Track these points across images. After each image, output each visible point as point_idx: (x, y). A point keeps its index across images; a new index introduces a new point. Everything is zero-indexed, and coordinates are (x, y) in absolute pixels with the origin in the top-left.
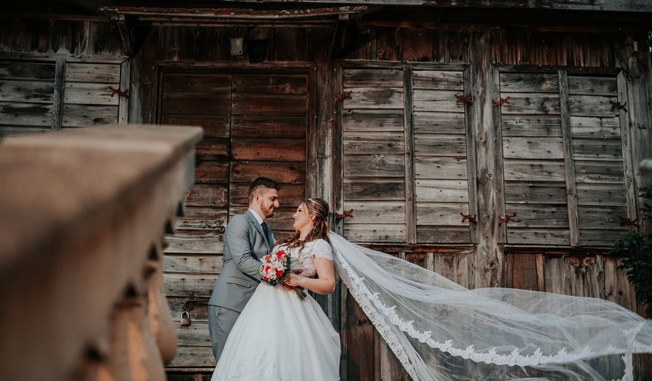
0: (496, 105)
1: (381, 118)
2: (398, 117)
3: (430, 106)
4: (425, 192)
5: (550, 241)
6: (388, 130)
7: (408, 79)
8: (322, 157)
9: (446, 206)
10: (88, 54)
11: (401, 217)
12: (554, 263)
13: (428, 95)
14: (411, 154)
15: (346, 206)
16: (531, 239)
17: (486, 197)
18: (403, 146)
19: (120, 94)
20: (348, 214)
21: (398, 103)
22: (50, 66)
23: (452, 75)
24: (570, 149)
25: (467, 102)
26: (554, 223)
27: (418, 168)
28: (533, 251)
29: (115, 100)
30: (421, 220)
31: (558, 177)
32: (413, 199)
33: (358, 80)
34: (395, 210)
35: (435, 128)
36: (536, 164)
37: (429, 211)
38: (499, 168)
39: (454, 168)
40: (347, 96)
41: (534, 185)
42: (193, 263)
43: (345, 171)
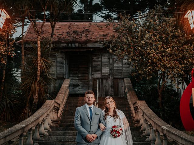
0: (113, 59)
1: (98, 61)
2: (100, 61)
3: (104, 59)
4: (103, 71)
5: (120, 77)
6: (99, 63)
7: (101, 56)
8: (90, 67)
9: (106, 73)
10: (60, 54)
11: (100, 74)
12: (120, 80)
13: (104, 58)
14: (102, 66)
15: (93, 73)
16: (117, 77)
17: (111, 71)
18: (100, 65)
19: (64, 59)
20: (93, 74)
21: (100, 59)
22: (55, 56)
23: (107, 55)
24: (122, 65)
25: (109, 59)
26: (120, 75)
27: (102, 68)
28: (117, 78)
29: (63, 60)
30: (103, 75)
31: (121, 69)
32: (102, 72)
33: (95, 56)
34: (99, 73)
35: (105, 62)
36: (118, 67)
37: (104, 74)
38: (113, 67)
39: (107, 68)
40: (93, 58)
41: (118, 70)
42: (74, 81)
43: (93, 69)
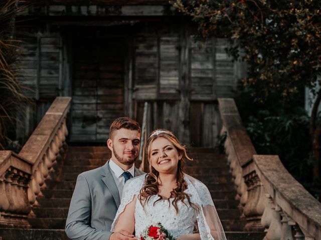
0: (190, 50)
1: (149, 55)
2: (154, 55)
3: (166, 50)
4: (164, 82)
5: (206, 98)
6: (152, 60)
7: (159, 41)
8: (128, 69)
9: (170, 87)
10: (47, 34)
11: (155, 90)
12: (207, 106)
13: (166, 46)
14: (159, 68)
15: (137, 86)
16: (200, 98)
17: (185, 82)
18: (156, 65)
19: (60, 48)
20: (137, 90)
21: (155, 50)
22: (36, 38)
23: (175, 39)
24: (214, 65)
25: (179, 49)
26: (207, 92)
27: (162, 73)
28: (200, 102)
29: (58, 51)
30: (162, 91)
31: (210, 76)
32: (159, 84)
33: (141, 42)
34: (153, 88)
35: (168, 59)
36: (203, 71)
37: (164, 88)
38: (190, 73)
39: (174, 73)
40: (137, 48)
41: (201, 79)
42: (85, 107)
43: (136, 75)
